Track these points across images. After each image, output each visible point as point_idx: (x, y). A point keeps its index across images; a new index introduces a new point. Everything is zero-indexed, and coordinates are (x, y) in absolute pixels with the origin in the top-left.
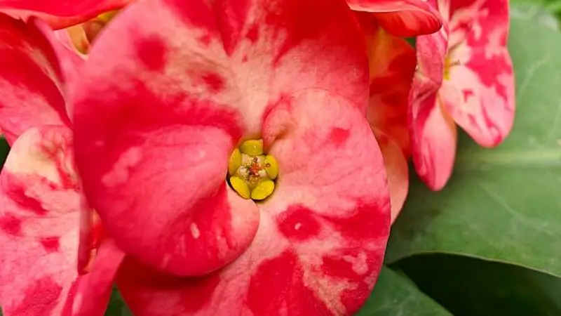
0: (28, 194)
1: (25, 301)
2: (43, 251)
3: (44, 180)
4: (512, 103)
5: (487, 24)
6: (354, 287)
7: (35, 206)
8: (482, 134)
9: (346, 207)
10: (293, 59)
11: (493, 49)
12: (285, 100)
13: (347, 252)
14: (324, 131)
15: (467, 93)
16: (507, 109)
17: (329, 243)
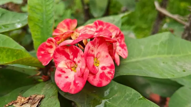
0: (63, 70)
1: (64, 86)
2: (66, 78)
3: (65, 68)
4: (127, 51)
5: (121, 39)
6: (112, 75)
7: (64, 72)
8: (123, 57)
9: (109, 65)
10: (99, 47)
11: (123, 43)
12: (99, 53)
13: (110, 71)
14: (105, 56)
15: (120, 50)
16: (126, 52)
17: (108, 70)
